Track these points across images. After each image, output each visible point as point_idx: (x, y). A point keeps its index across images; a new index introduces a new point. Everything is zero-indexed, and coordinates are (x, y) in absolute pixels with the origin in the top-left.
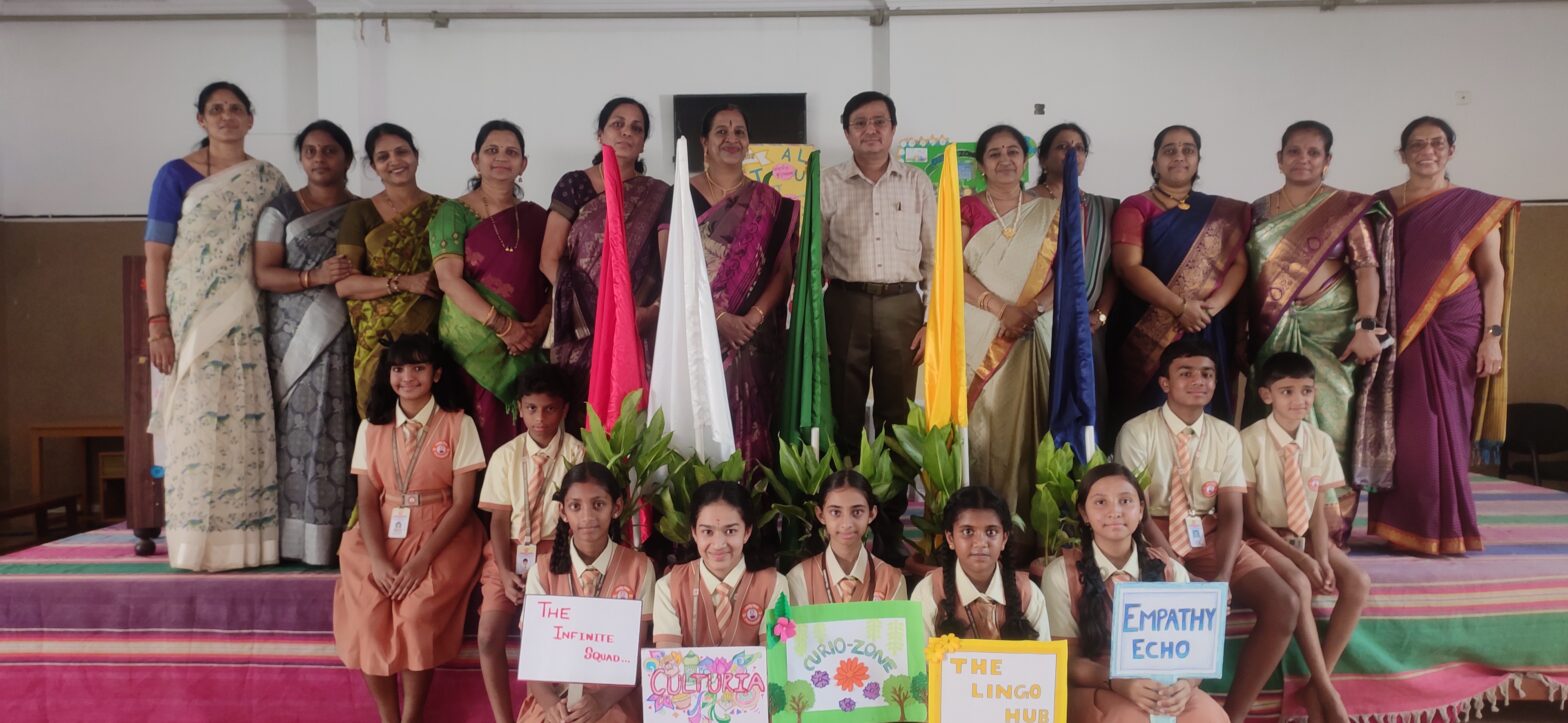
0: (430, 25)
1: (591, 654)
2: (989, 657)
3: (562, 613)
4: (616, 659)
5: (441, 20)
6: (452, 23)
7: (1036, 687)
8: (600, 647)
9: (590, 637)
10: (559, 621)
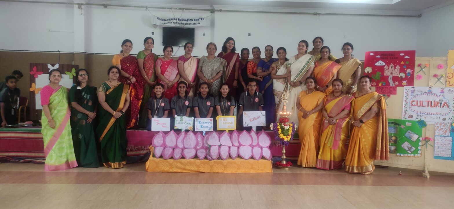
0: (103, 7)
1: (163, 127)
2: (225, 118)
3: (158, 121)
4: (167, 127)
5: (105, 6)
6: (108, 7)
7: (232, 122)
8: (164, 125)
9: (162, 124)
10: (157, 122)
